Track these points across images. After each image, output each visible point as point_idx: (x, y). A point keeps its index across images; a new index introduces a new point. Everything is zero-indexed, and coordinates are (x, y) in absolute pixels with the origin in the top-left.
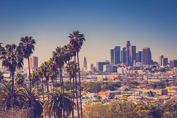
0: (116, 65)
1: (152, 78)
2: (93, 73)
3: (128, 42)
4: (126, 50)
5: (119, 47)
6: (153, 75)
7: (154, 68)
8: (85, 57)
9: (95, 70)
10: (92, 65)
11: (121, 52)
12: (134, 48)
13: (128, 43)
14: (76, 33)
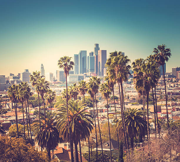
0: (82, 75)
1: (130, 92)
2: (53, 84)
3: (97, 45)
4: (94, 55)
5: (85, 52)
6: (130, 87)
7: (131, 78)
8: (42, 65)
9: (56, 81)
10: (51, 75)
11: (88, 57)
12: (104, 52)
13: (97, 47)
14: (162, 48)
